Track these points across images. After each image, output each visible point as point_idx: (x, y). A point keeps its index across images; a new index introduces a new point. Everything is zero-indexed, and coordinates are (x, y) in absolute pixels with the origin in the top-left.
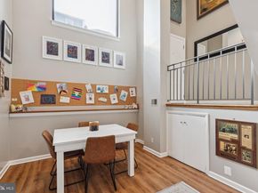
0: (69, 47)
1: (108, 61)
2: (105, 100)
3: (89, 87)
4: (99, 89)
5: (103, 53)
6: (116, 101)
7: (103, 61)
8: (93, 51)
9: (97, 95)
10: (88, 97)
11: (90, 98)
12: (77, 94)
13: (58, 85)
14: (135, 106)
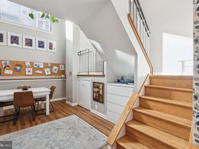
0: (12, 37)
1: (43, 47)
2: (41, 72)
3: (28, 64)
4: (36, 65)
5: (39, 42)
6: (49, 73)
7: (39, 46)
8: (31, 40)
9: (34, 69)
10: (27, 70)
11: (29, 71)
12: (18, 68)
13: (3, 62)
14: (63, 76)
